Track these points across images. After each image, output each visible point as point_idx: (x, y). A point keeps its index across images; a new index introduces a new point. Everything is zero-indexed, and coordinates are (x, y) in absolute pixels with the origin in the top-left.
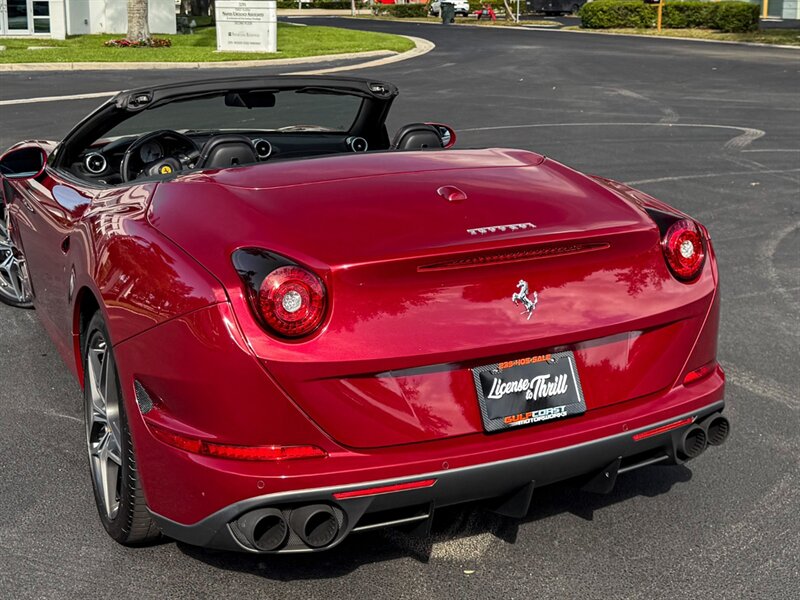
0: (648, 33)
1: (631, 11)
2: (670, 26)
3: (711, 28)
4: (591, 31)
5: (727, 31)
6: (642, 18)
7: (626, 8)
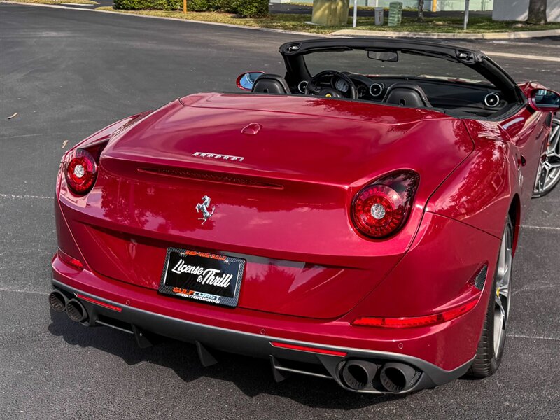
0: (175, 16)
2: (193, 10)
3: (228, 12)
4: (123, 12)
5: (245, 17)
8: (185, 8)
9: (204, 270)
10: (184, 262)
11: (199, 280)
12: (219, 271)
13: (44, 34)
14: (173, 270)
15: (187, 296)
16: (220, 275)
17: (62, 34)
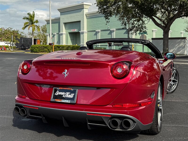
1: (45, 47)
4: (34, 53)
6: (48, 50)
7: (44, 47)
8: (53, 51)
9: (65, 93)
10: (58, 91)
11: (63, 96)
12: (70, 93)
13: (8, 58)
14: (55, 94)
15: (60, 101)
16: (70, 94)
17: (14, 58)
